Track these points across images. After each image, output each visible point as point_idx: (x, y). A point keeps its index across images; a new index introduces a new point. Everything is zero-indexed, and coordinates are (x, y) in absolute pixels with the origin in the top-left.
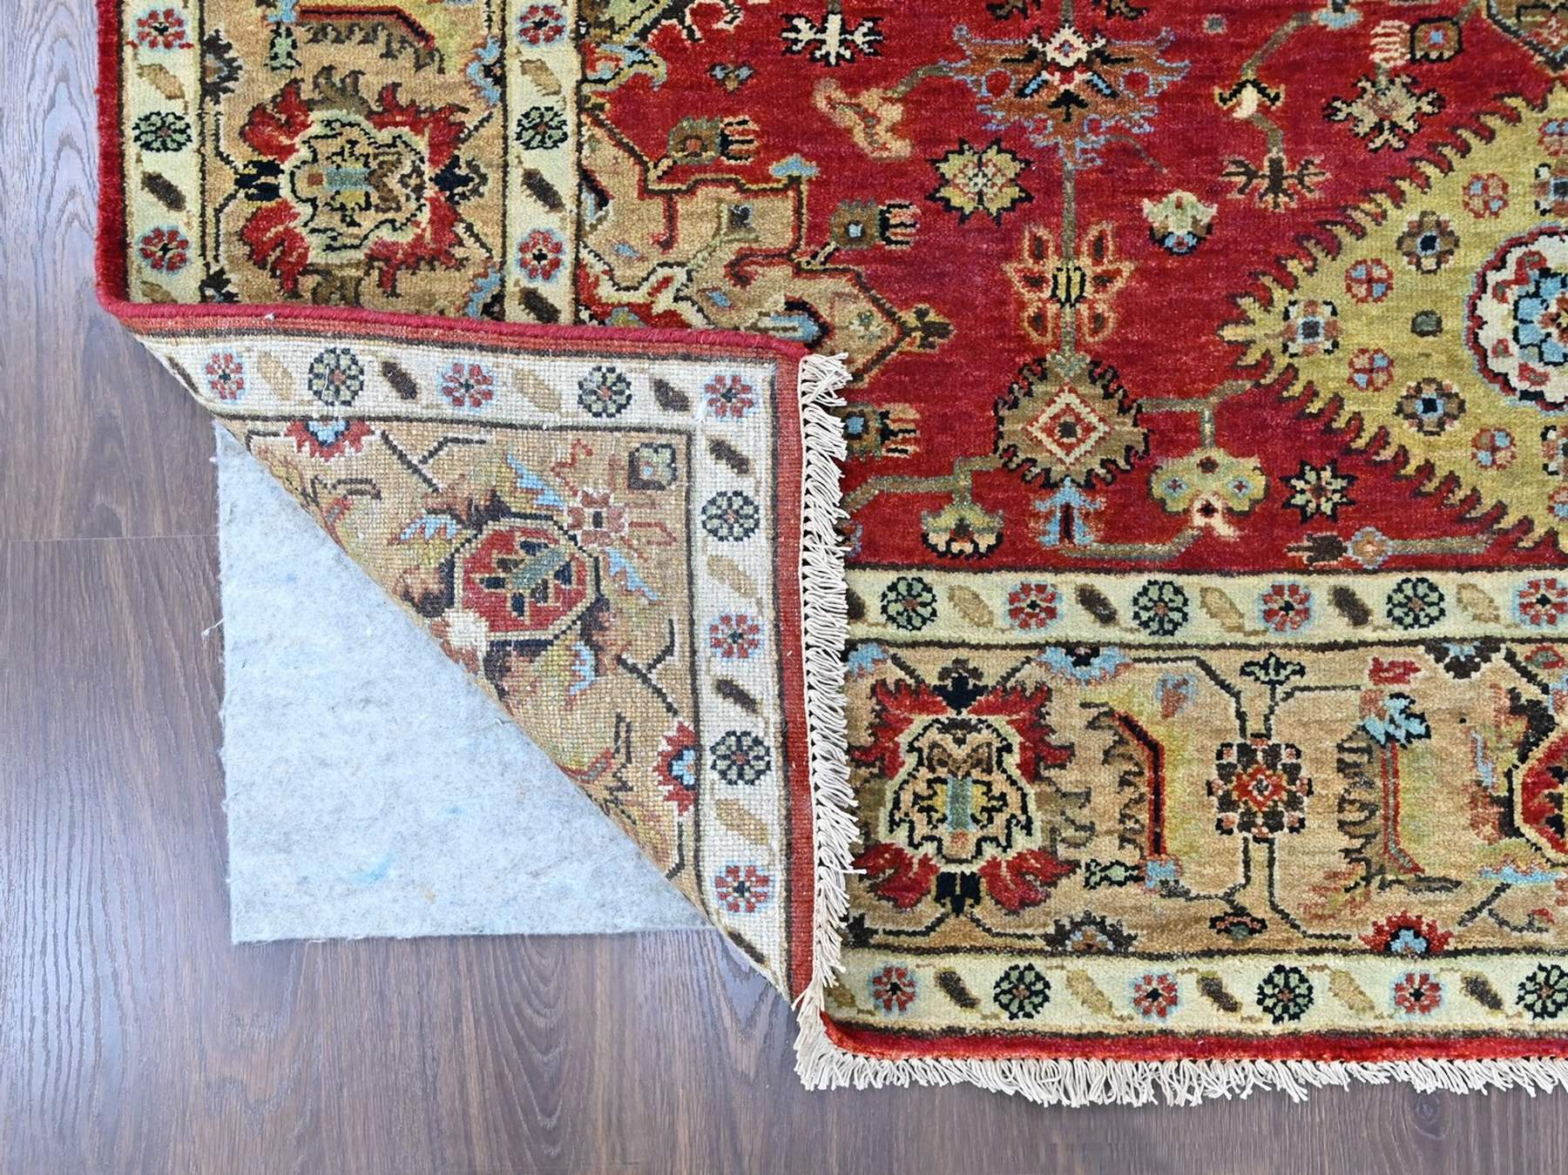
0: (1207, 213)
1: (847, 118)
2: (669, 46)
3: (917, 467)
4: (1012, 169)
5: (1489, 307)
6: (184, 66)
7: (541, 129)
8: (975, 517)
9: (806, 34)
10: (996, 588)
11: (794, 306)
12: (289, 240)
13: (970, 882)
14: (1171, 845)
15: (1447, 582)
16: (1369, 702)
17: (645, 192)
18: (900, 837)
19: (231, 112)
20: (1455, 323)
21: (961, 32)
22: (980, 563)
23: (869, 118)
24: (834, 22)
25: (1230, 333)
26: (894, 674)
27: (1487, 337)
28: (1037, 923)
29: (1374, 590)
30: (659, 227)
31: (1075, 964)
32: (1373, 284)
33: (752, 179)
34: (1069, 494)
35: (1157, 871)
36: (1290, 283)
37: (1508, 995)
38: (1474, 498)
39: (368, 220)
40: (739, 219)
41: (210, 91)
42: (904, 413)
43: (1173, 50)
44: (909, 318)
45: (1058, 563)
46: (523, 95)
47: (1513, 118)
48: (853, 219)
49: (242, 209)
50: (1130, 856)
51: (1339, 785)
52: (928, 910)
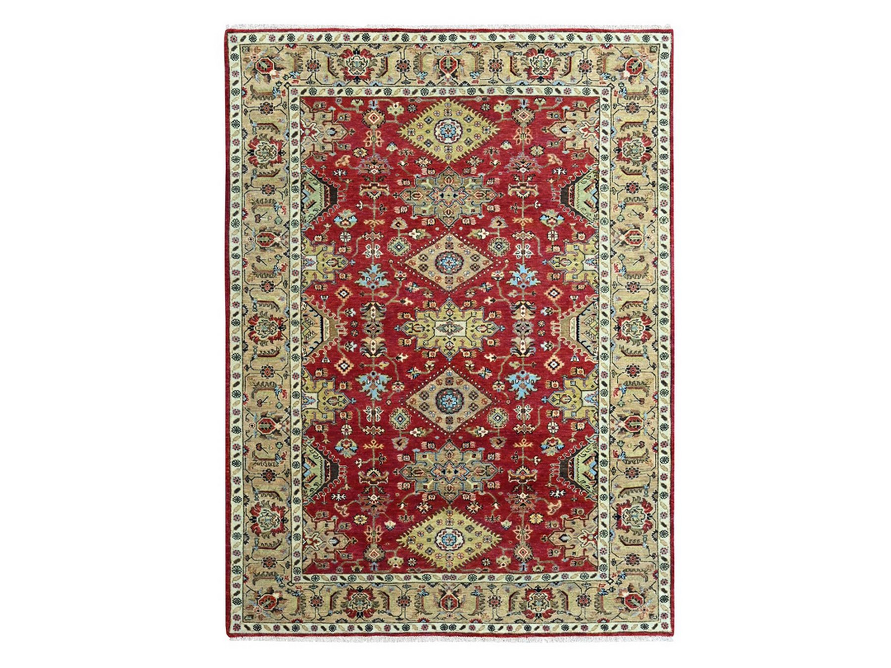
0: (502, 146)
1: (558, 160)
2: (585, 169)
3: (547, 110)
4: (532, 153)
5: (460, 133)
6: (660, 166)
7: (605, 158)
8: (538, 103)
9: (563, 172)
10: (535, 93)
11: (566, 133)
12: (645, 141)
13: (539, 52)
14: (509, 58)
15: (467, 94)
16: (479, 78)
17: (589, 149)
18: (550, 59)
19: (653, 160)
20: (465, 131)
21: (540, 172)
22: (537, 97)
23: (554, 159)
24: (559, 173)
25: (499, 129)
26: (551, 81)
27: (460, 129)
28: (530, 47)
29: (478, 93)
30: (587, 144)
31: (525, 41)
32: (477, 136)
33: (572, 150)
34: (524, 107)
35: (511, 54)
36: (489, 136)
37: (459, 37)
38: (462, 106)
39: (632, 144)
40: (574, 145)
41: (656, 163)
42: (549, 118)
43: (506, 170)
44: (548, 131)
45: (526, 97)
46: (608, 163)
47: (455, 160)
48: (556, 145)
49: (652, 146)
50: (515, 56)
51: (484, 66)
52: (546, 49)
